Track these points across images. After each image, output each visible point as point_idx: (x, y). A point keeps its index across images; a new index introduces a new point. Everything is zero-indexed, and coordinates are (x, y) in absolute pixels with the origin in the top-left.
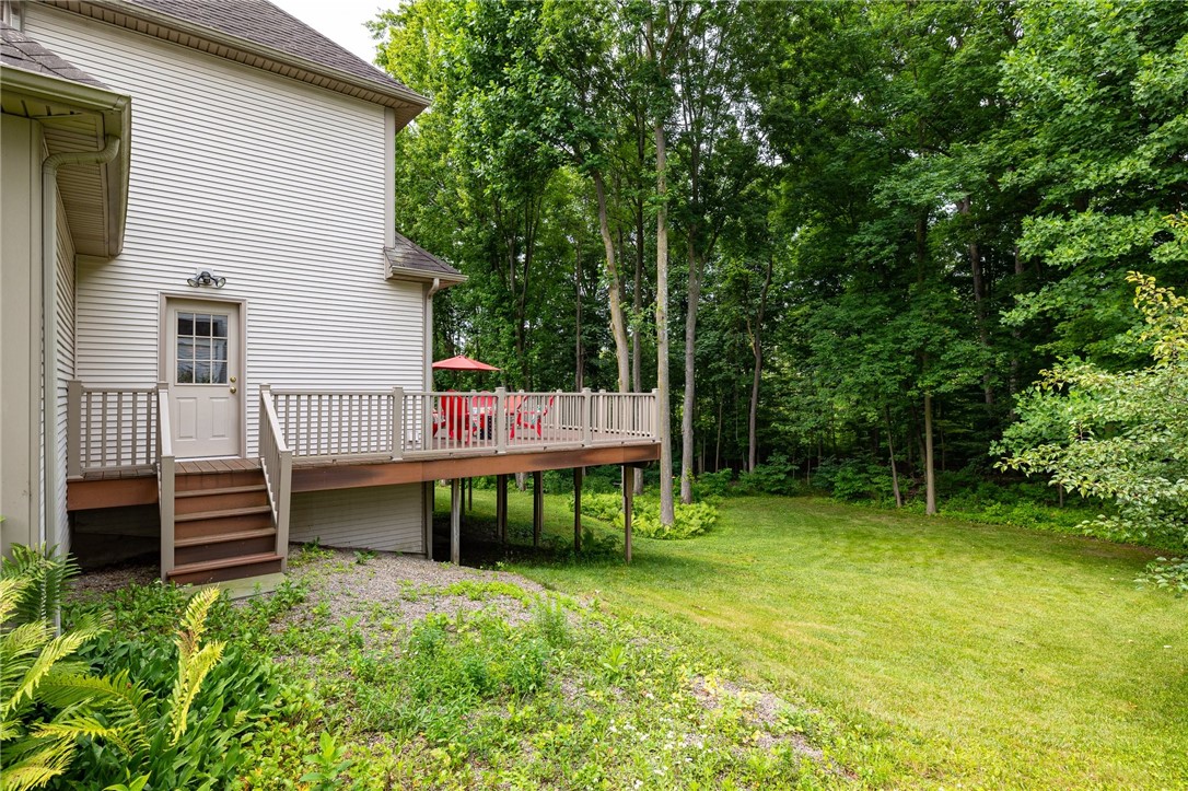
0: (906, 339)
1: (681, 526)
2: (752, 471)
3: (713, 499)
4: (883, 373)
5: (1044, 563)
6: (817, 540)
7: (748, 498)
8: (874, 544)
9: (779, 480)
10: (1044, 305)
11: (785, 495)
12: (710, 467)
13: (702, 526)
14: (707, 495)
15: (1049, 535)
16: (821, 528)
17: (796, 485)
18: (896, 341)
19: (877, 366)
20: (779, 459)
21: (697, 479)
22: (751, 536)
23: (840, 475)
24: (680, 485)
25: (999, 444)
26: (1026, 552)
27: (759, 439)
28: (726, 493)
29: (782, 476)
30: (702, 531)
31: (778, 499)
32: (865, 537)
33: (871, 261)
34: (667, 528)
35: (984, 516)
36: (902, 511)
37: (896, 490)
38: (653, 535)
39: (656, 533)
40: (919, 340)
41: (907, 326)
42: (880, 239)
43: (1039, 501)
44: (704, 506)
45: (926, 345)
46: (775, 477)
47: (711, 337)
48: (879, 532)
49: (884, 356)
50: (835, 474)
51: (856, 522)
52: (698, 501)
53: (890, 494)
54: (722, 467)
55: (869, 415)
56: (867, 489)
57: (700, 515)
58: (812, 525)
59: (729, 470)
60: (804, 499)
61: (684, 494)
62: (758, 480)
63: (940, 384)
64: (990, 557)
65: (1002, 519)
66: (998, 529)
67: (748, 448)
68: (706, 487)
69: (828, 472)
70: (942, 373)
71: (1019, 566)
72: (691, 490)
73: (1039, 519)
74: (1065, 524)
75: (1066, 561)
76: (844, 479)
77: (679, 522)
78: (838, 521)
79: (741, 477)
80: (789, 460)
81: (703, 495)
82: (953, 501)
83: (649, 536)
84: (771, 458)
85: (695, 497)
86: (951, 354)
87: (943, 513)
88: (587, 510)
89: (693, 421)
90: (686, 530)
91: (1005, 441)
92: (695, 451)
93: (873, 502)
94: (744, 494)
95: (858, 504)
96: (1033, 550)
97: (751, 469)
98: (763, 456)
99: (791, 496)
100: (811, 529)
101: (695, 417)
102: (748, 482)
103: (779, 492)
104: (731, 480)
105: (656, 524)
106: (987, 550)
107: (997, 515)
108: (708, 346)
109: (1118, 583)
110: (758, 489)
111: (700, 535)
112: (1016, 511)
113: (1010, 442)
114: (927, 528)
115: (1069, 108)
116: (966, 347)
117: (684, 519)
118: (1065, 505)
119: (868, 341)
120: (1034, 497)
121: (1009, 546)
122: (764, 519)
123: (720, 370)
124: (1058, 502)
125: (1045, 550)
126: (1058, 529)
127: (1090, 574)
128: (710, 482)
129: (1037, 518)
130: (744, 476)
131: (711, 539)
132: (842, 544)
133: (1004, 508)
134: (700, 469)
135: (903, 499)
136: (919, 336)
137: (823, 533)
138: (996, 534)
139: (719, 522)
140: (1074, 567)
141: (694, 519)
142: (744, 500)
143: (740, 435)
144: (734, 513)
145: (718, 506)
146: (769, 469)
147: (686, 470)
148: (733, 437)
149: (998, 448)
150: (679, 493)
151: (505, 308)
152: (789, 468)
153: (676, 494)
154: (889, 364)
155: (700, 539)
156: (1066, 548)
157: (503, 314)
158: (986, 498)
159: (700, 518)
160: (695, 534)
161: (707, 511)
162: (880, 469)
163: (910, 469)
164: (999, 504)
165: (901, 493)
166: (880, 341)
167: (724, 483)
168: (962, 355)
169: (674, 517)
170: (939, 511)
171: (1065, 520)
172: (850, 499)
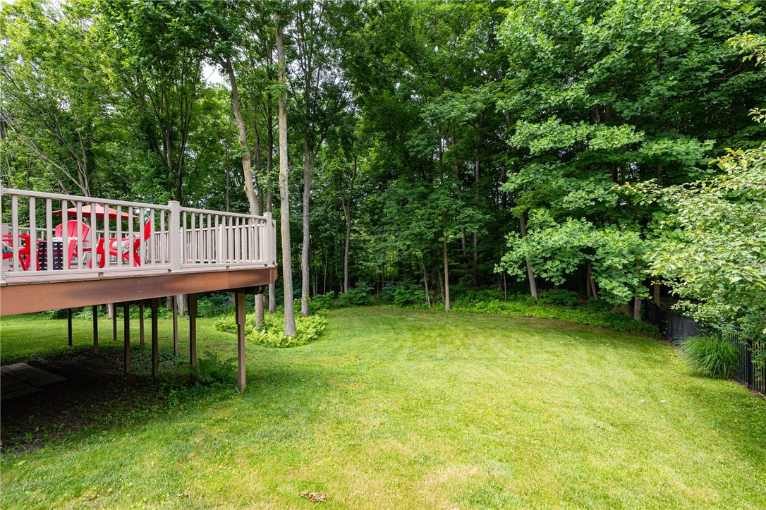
0: (437, 206)
1: (300, 335)
2: (347, 292)
3: (323, 311)
4: (425, 227)
6: (392, 334)
7: (345, 309)
8: (426, 334)
9: (363, 297)
10: (523, 180)
11: (366, 305)
12: (320, 291)
13: (316, 333)
14: (319, 309)
16: (392, 325)
17: (372, 299)
18: (432, 208)
19: (422, 223)
20: (362, 284)
21: (312, 299)
22: (350, 336)
23: (398, 291)
24: (300, 304)
25: (499, 266)
27: (349, 273)
28: (331, 307)
29: (364, 294)
30: (316, 336)
31: (362, 308)
32: (419, 329)
33: (419, 156)
34: (290, 338)
35: (475, 309)
36: (432, 310)
37: (428, 297)
38: (278, 345)
39: (281, 343)
40: (445, 207)
41: (438, 199)
42: (424, 143)
44: (317, 317)
45: (448, 210)
46: (360, 295)
47: (320, 211)
48: (426, 324)
49: (426, 217)
50: (395, 290)
51: (410, 319)
52: (314, 314)
53: (424, 300)
54: (328, 290)
55: (417, 253)
56: (413, 298)
57: (314, 324)
58: (386, 324)
59: (333, 292)
60: (377, 307)
61: (304, 310)
62: (350, 297)
65: (485, 310)
66: (485, 317)
67: (343, 278)
68: (318, 304)
69: (390, 290)
70: (457, 227)
72: (308, 307)
74: (515, 310)
76: (400, 293)
77: (298, 333)
78: (401, 319)
79: (340, 296)
80: (368, 284)
81: (316, 310)
82: (458, 302)
83: (276, 346)
84: (357, 284)
85: (311, 311)
86: (462, 216)
87: (454, 309)
88: (229, 328)
89: (309, 263)
90: (304, 338)
91: (502, 264)
92: (310, 282)
93: (416, 306)
94: (342, 306)
95: (408, 307)
97: (346, 291)
98: (352, 284)
99: (370, 306)
100: (386, 327)
101: (310, 261)
102: (344, 299)
103: (363, 304)
104: (334, 298)
105: (281, 336)
107: (481, 308)
108: (318, 216)
110: (351, 303)
111: (315, 339)
114: (449, 319)
115: (540, 55)
116: (469, 211)
117: (303, 330)
119: (416, 208)
121: (496, 326)
122: (357, 323)
123: (326, 230)
124: (504, 299)
126: (513, 313)
128: (320, 301)
129: (502, 308)
130: (341, 295)
131: (323, 343)
132: (408, 336)
133: (484, 304)
134: (314, 293)
135: (431, 302)
136: (445, 205)
137: (394, 329)
139: (328, 327)
141: (310, 328)
142: (342, 310)
143: (339, 270)
144: (337, 320)
145: (326, 316)
146: (356, 290)
147: (305, 294)
148: (334, 272)
149: (499, 268)
150: (300, 309)
151: (162, 179)
152: (368, 289)
153: (298, 311)
154: (428, 222)
155: (314, 344)
156: (522, 324)
157: (160, 183)
158: (474, 299)
159: (315, 327)
160: (311, 340)
161: (319, 321)
162: (416, 286)
163: (434, 287)
164: (482, 302)
165: (430, 300)
166: (423, 208)
167: (329, 300)
168: (468, 216)
169: (295, 329)
170: (451, 309)
171: (514, 307)
172: (403, 305)
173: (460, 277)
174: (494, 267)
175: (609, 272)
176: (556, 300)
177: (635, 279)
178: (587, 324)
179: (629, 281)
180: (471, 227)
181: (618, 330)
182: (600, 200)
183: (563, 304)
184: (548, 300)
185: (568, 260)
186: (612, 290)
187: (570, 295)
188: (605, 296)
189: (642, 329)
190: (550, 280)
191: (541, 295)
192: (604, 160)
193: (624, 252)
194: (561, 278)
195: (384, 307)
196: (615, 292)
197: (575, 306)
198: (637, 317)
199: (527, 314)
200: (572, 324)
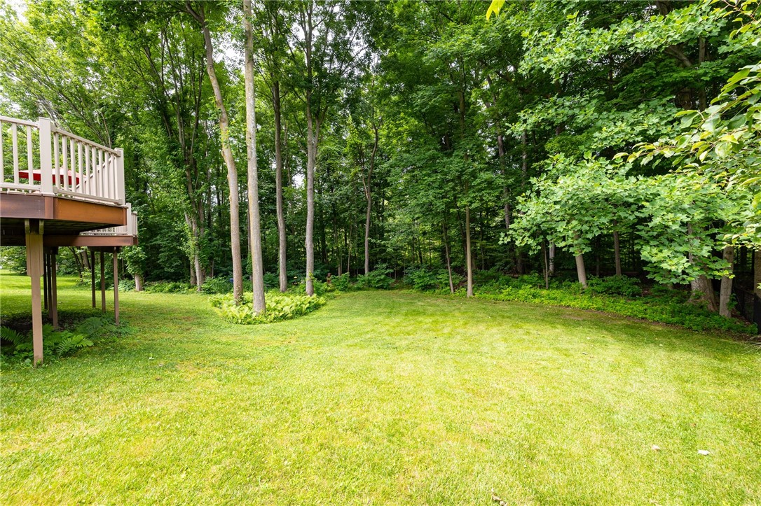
0: (449, 171)
4: (435, 197)
5: (538, 327)
7: (361, 292)
9: (382, 280)
11: (386, 289)
13: (293, 312)
14: (333, 291)
15: (541, 306)
17: (391, 282)
19: (431, 192)
20: (381, 266)
23: (417, 274)
25: (506, 235)
26: (525, 319)
28: (346, 289)
29: (383, 277)
31: (380, 291)
35: (502, 296)
36: (453, 295)
37: (451, 282)
38: (240, 321)
39: (243, 320)
40: (457, 171)
41: (451, 163)
43: (534, 285)
45: (462, 174)
46: (378, 277)
49: (436, 185)
50: (414, 273)
53: (447, 285)
56: (433, 282)
57: (300, 303)
59: (348, 274)
61: (308, 289)
62: (369, 280)
63: (471, 203)
64: (500, 325)
65: (512, 297)
66: (509, 304)
69: (410, 273)
71: (521, 331)
72: (312, 285)
73: (534, 296)
74: (550, 299)
75: (552, 324)
76: (420, 277)
79: (358, 278)
80: (388, 267)
82: (485, 288)
83: (237, 322)
84: (377, 266)
86: (478, 181)
87: (477, 295)
90: (273, 315)
91: (511, 232)
93: (437, 291)
94: (359, 289)
95: (427, 292)
96: (531, 317)
97: (366, 273)
98: (372, 266)
99: (389, 290)
102: (363, 281)
103: (381, 287)
104: (350, 280)
106: (499, 319)
107: (509, 295)
109: (593, 341)
110: (369, 285)
111: (290, 318)
112: (521, 292)
113: (514, 233)
114: (464, 306)
118: (549, 288)
119: (425, 175)
120: (531, 283)
121: (515, 315)
124: (545, 286)
125: (538, 317)
126: (546, 302)
127: (572, 335)
128: (334, 283)
129: (533, 296)
130: (361, 277)
133: (514, 290)
135: (454, 288)
136: (457, 168)
138: (507, 307)
140: (559, 329)
141: (290, 306)
142: (358, 293)
146: (376, 273)
147: (308, 272)
149: (506, 238)
152: (388, 271)
154: (439, 191)
155: (282, 323)
156: (552, 315)
157: (172, 160)
158: (503, 285)
159: (296, 306)
163: (460, 270)
164: (510, 288)
165: (454, 284)
167: (344, 282)
168: (485, 181)
169: (265, 304)
170: (474, 295)
171: (550, 296)
172: (423, 290)
173: (497, 261)
174: (500, 236)
175: (663, 237)
176: (610, 288)
177: (705, 248)
178: (643, 318)
179: (693, 251)
180: (489, 194)
181: (690, 328)
182: (651, 132)
183: (619, 294)
184: (598, 288)
185: (591, 218)
186: (661, 262)
187: (629, 282)
188: (655, 273)
189: (729, 329)
190: (568, 250)
191: (590, 282)
192: (666, 80)
193: (686, 206)
194: (583, 246)
195: (405, 291)
196: (664, 266)
197: (634, 296)
198: (724, 312)
199: (563, 304)
200: (621, 317)
